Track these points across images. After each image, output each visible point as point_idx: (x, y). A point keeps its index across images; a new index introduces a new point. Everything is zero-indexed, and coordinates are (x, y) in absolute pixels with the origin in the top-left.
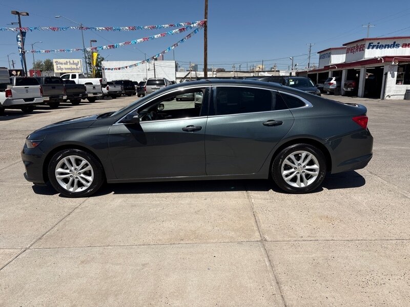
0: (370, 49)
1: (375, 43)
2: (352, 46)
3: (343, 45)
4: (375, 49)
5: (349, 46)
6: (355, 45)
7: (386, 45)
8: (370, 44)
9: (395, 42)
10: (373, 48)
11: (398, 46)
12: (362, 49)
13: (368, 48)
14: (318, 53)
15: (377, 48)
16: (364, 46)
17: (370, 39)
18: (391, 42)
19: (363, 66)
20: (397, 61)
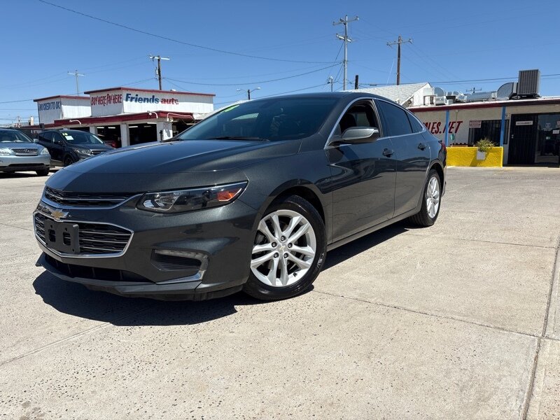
0: (129, 102)
1: (133, 95)
2: (100, 95)
3: (85, 93)
4: (134, 102)
5: (95, 96)
6: (105, 94)
7: (145, 99)
8: (128, 94)
9: (153, 96)
10: (131, 101)
11: (157, 100)
12: (118, 100)
13: (127, 100)
14: (35, 101)
15: (136, 101)
16: (120, 97)
17: (127, 89)
18: (149, 96)
19: (124, 122)
20: (171, 117)
